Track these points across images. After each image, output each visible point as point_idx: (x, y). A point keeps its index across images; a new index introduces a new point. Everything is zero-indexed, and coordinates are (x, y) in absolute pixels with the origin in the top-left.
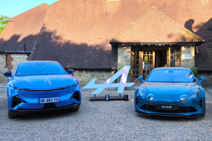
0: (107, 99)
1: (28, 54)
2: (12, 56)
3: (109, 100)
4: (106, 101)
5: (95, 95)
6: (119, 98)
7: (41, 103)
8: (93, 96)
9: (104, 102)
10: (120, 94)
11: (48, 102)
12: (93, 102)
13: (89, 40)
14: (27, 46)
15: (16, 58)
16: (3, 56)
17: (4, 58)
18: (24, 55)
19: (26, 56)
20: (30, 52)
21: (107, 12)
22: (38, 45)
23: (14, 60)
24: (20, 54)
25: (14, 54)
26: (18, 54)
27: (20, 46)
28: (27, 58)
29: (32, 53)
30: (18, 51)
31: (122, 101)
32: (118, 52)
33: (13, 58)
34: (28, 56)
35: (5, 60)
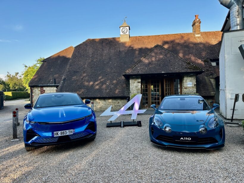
0: (122, 125)
1: (57, 87)
2: (44, 89)
3: (124, 126)
4: (121, 127)
5: (111, 121)
6: (133, 124)
7: (54, 136)
8: (110, 122)
9: (119, 128)
10: (133, 120)
11: (63, 135)
12: (109, 128)
13: (106, 74)
14: (57, 80)
15: (47, 90)
16: (38, 89)
17: (39, 91)
18: (53, 87)
19: (55, 88)
20: (59, 85)
21: (120, 51)
22: (65, 79)
23: (46, 92)
24: (51, 87)
25: (45, 87)
26: (49, 87)
27: (52, 80)
28: (56, 90)
29: (60, 85)
30: (48, 85)
31: (135, 127)
32: (130, 83)
33: (45, 90)
34: (56, 88)
35: (40, 92)
